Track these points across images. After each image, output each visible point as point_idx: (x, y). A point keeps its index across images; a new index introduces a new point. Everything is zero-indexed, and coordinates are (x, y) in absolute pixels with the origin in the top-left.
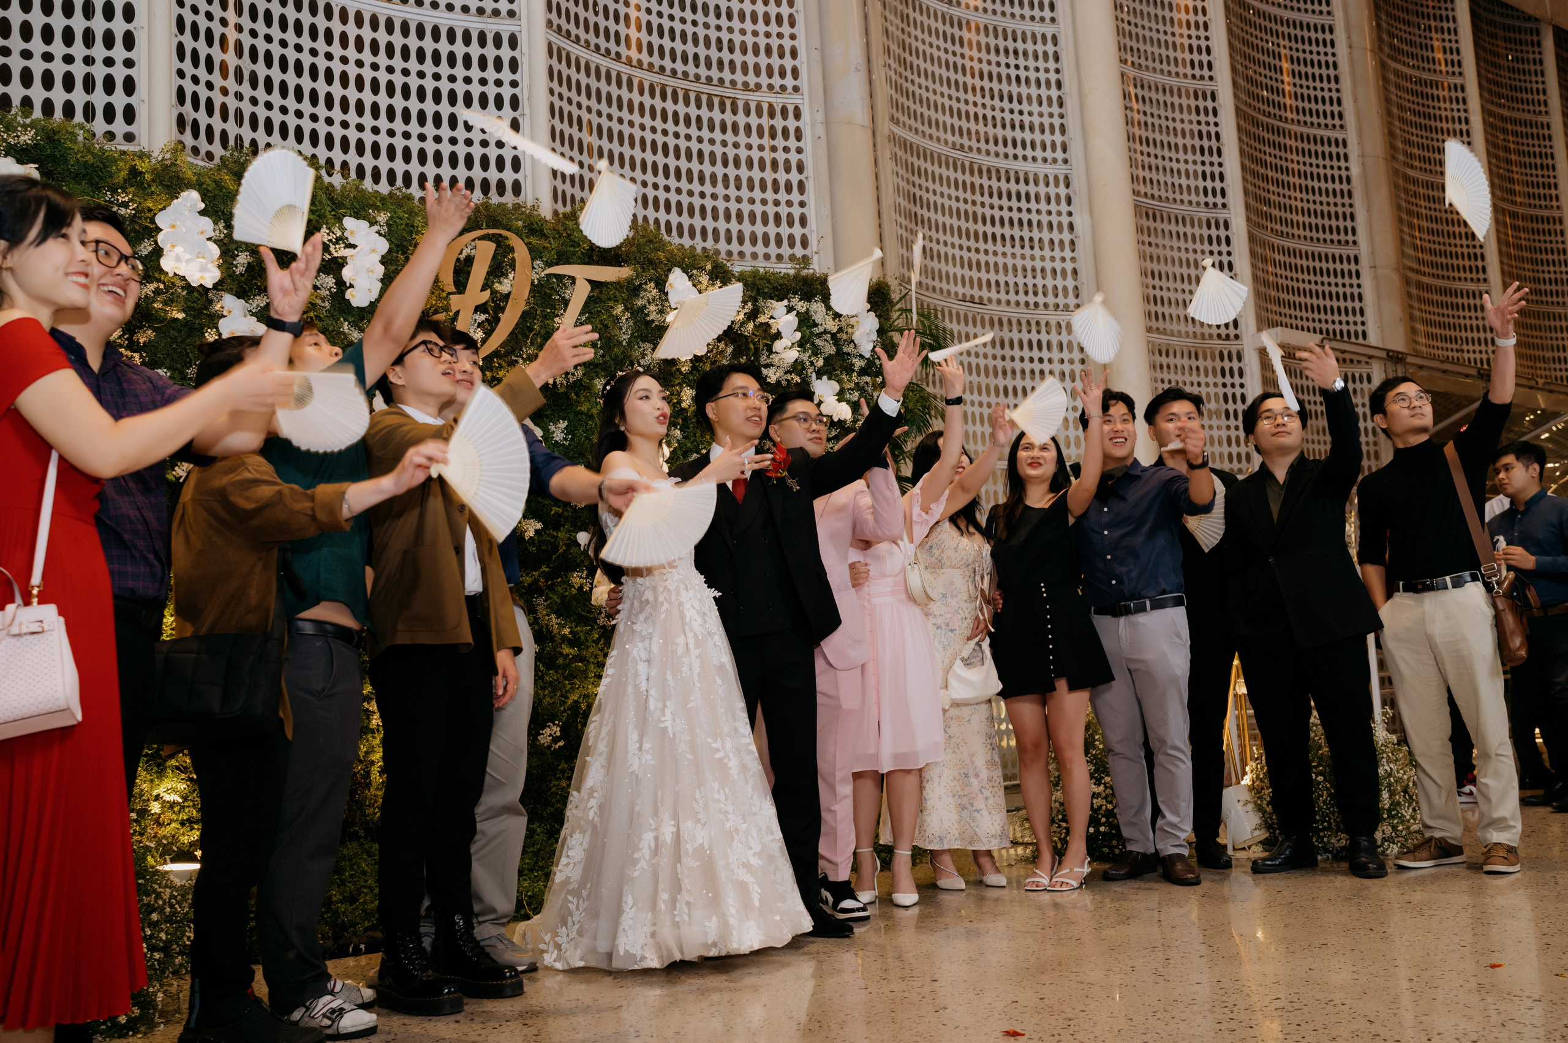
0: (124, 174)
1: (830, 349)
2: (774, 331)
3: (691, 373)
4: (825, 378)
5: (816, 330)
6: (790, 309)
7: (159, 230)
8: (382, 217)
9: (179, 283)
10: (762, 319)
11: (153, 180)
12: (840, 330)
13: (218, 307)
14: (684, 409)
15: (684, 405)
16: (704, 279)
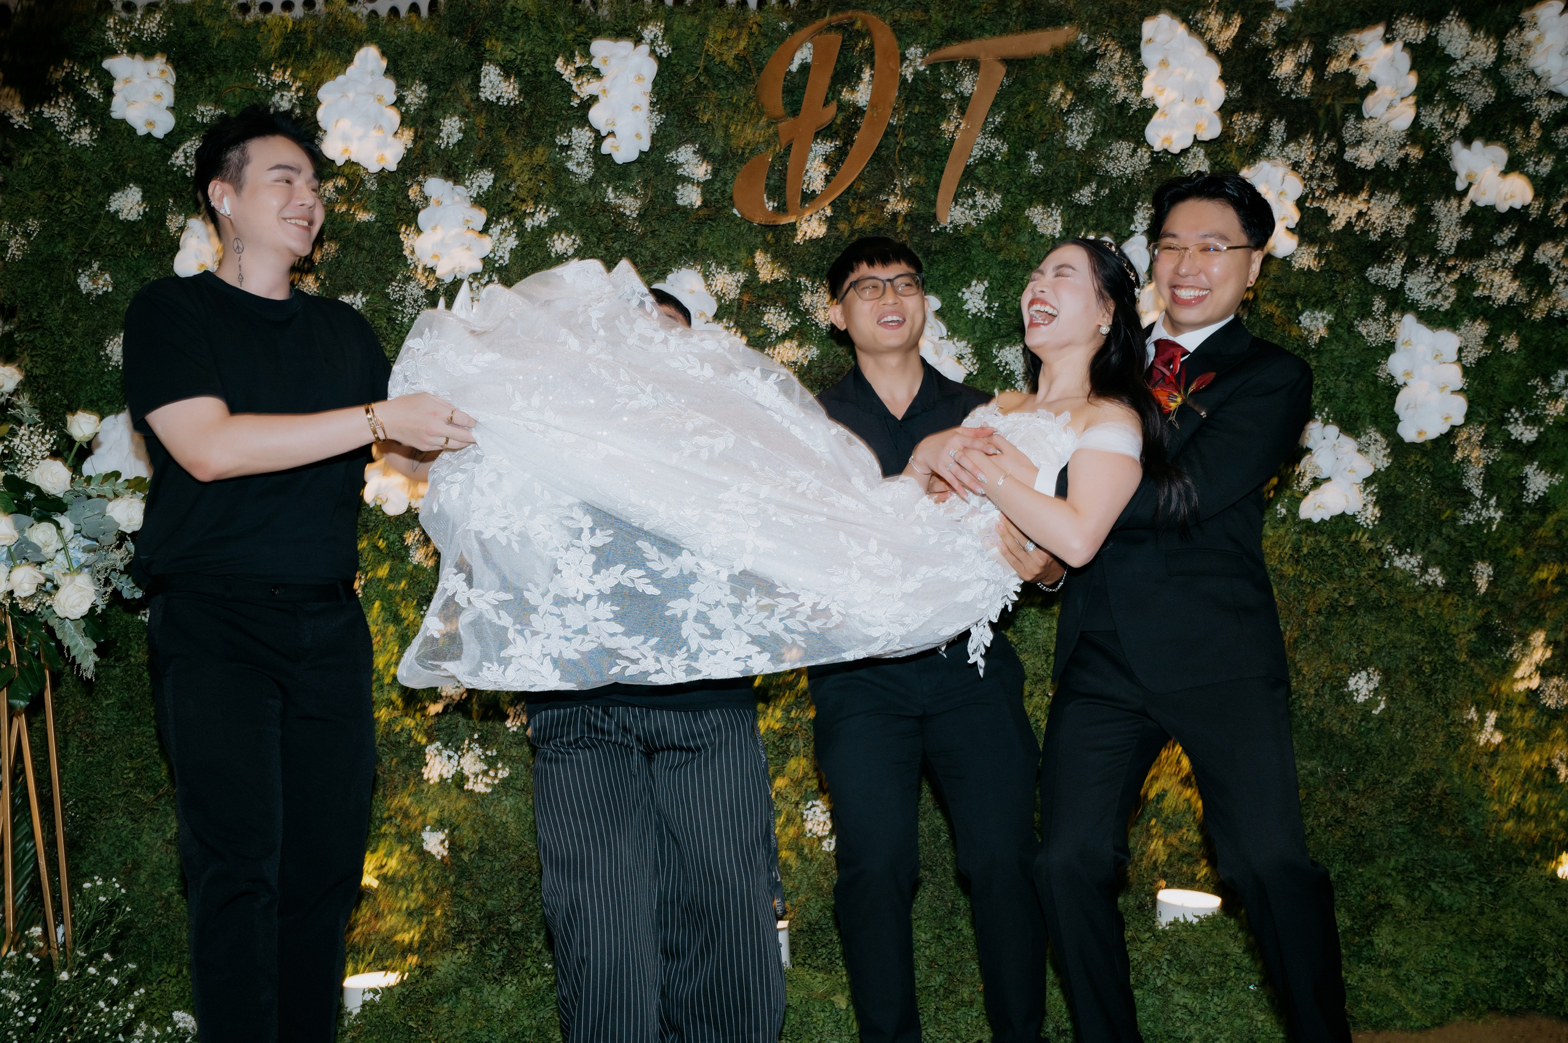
1: (1482, 95)
2: (1361, 82)
4: (1477, 144)
5: (1456, 71)
6: (1389, 43)
12: (1502, 59)
13: (416, 196)
16: (1214, 21)
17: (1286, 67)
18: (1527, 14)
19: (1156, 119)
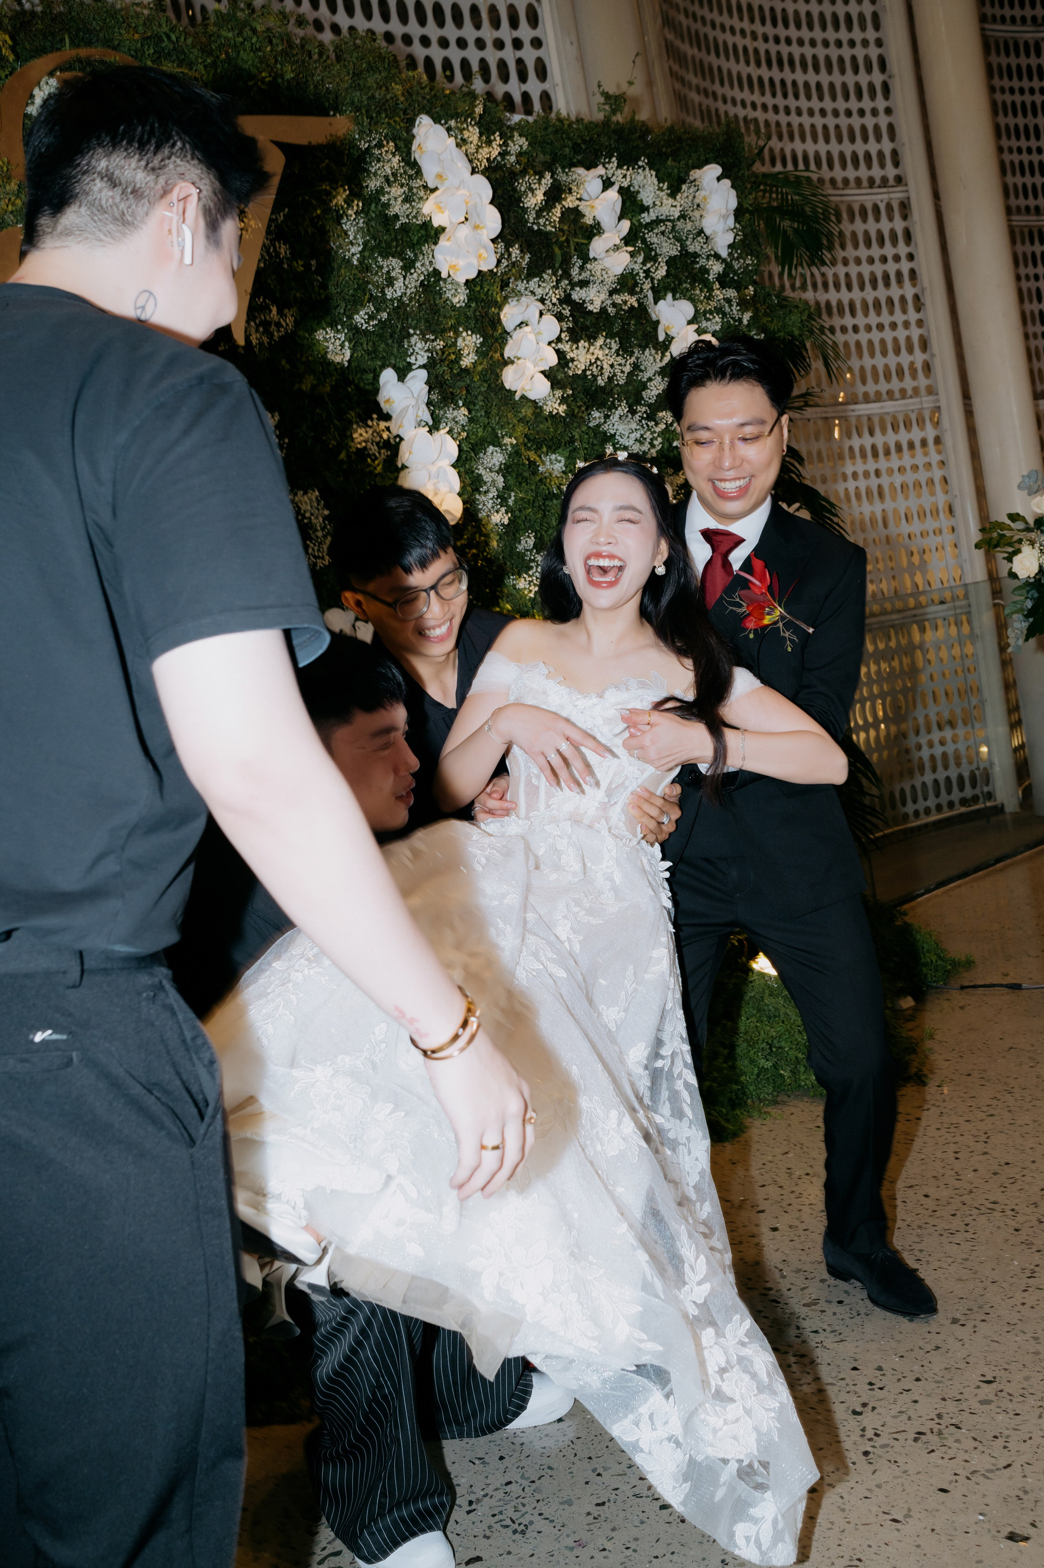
1: (671, 249)
2: (588, 221)
3: (468, 306)
4: (669, 297)
5: (646, 218)
6: (607, 184)
10: (570, 202)
12: (683, 214)
14: (466, 371)
15: (467, 361)
17: (535, 200)
18: (695, 174)
19: (443, 242)
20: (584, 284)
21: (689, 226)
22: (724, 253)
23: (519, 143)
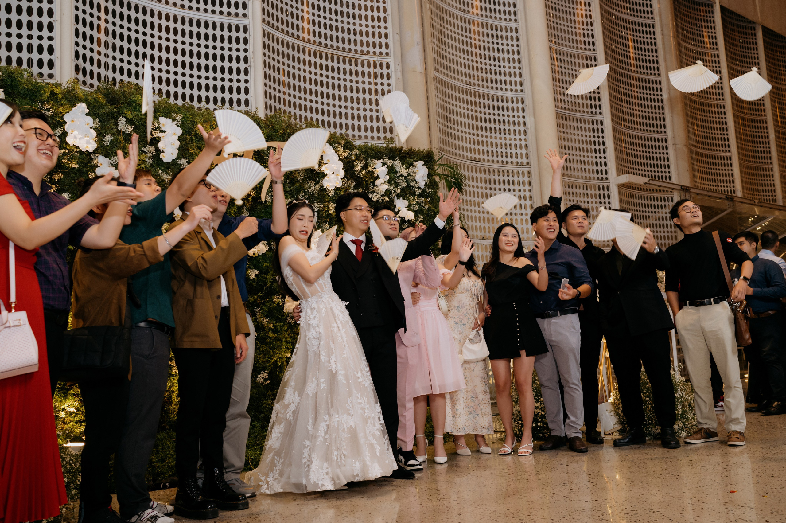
0: (48, 94)
1: (404, 184)
2: (375, 175)
4: (401, 198)
5: (397, 175)
6: (384, 164)
7: (65, 123)
8: (179, 117)
9: (76, 150)
10: (370, 169)
11: (63, 98)
12: (409, 175)
13: (95, 162)
14: (330, 214)
15: (330, 212)
16: (341, 149)
17: (358, 168)
18: (415, 163)
19: (326, 178)
20: (373, 192)
21: (411, 178)
22: (422, 187)
23: (356, 152)
